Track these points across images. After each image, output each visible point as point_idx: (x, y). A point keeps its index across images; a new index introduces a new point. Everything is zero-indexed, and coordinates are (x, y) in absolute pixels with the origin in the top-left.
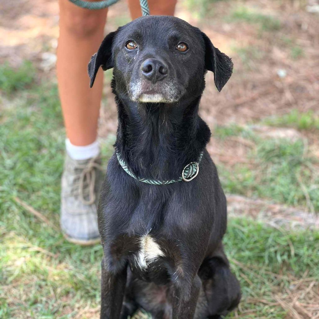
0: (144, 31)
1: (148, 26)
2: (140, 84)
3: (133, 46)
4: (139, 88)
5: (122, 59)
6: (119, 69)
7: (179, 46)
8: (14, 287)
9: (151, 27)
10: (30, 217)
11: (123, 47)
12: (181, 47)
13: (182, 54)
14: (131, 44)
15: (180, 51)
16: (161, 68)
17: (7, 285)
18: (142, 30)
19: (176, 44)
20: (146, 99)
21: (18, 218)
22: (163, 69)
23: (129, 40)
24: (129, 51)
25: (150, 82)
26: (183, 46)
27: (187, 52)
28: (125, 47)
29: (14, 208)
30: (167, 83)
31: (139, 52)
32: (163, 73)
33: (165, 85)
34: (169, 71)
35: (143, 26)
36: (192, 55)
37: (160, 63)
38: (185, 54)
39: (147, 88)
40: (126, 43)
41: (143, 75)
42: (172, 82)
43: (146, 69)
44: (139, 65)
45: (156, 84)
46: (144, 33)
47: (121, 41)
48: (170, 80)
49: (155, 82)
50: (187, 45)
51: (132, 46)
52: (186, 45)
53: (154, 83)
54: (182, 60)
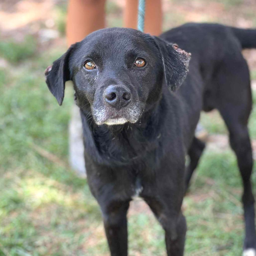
0: (102, 53)
1: (106, 47)
2: (105, 111)
3: (91, 66)
4: (103, 116)
5: (82, 79)
6: (80, 89)
7: (137, 62)
9: (108, 47)
11: (82, 67)
12: (139, 63)
13: (141, 70)
14: (89, 64)
15: (139, 67)
16: (125, 94)
18: (100, 51)
19: (134, 61)
20: (110, 123)
22: (127, 95)
23: (88, 60)
24: (88, 71)
25: (114, 109)
26: (141, 62)
27: (146, 67)
28: (84, 68)
30: (131, 108)
31: (99, 73)
32: (127, 99)
33: (129, 110)
34: (131, 95)
35: (100, 46)
36: (150, 69)
37: (123, 90)
38: (144, 70)
39: (112, 115)
40: (84, 63)
41: (107, 102)
42: (136, 105)
43: (110, 96)
44: (102, 92)
45: (121, 110)
46: (102, 54)
47: (79, 61)
48: (134, 103)
49: (120, 109)
50: (145, 59)
51: (89, 66)
52: (144, 61)
53: (118, 109)
54: (141, 76)
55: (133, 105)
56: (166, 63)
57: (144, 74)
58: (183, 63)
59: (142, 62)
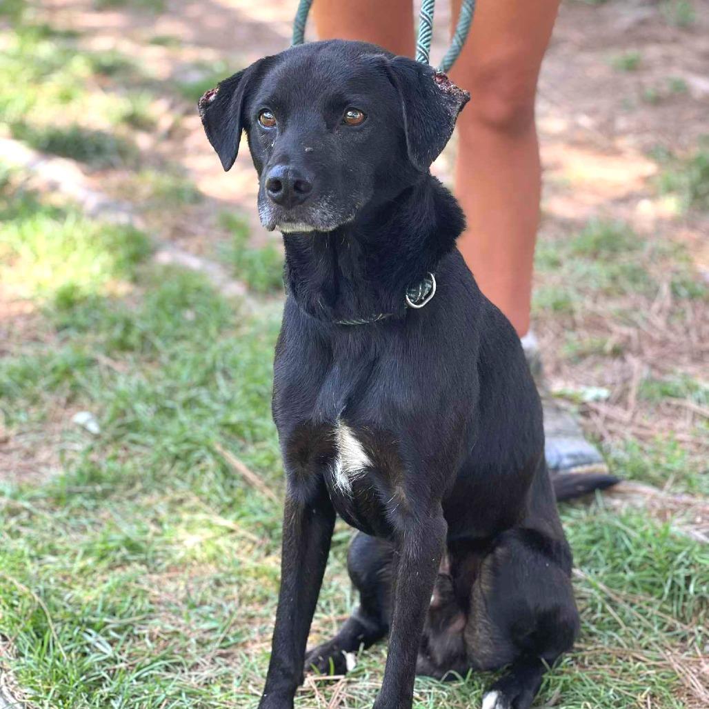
2: (268, 209)
8: (170, 579)
10: (233, 478)
12: (354, 116)
13: (354, 131)
15: (352, 125)
17: (159, 573)
19: (344, 112)
21: (210, 475)
23: (264, 109)
24: (264, 130)
28: (259, 122)
29: (210, 461)
30: (313, 206)
31: (278, 135)
32: (303, 190)
33: (309, 210)
36: (375, 128)
39: (281, 217)
40: (258, 113)
45: (293, 210)
48: (321, 197)
50: (362, 111)
55: (319, 201)
56: (409, 113)
57: (359, 137)
58: (447, 111)
59: (359, 115)
